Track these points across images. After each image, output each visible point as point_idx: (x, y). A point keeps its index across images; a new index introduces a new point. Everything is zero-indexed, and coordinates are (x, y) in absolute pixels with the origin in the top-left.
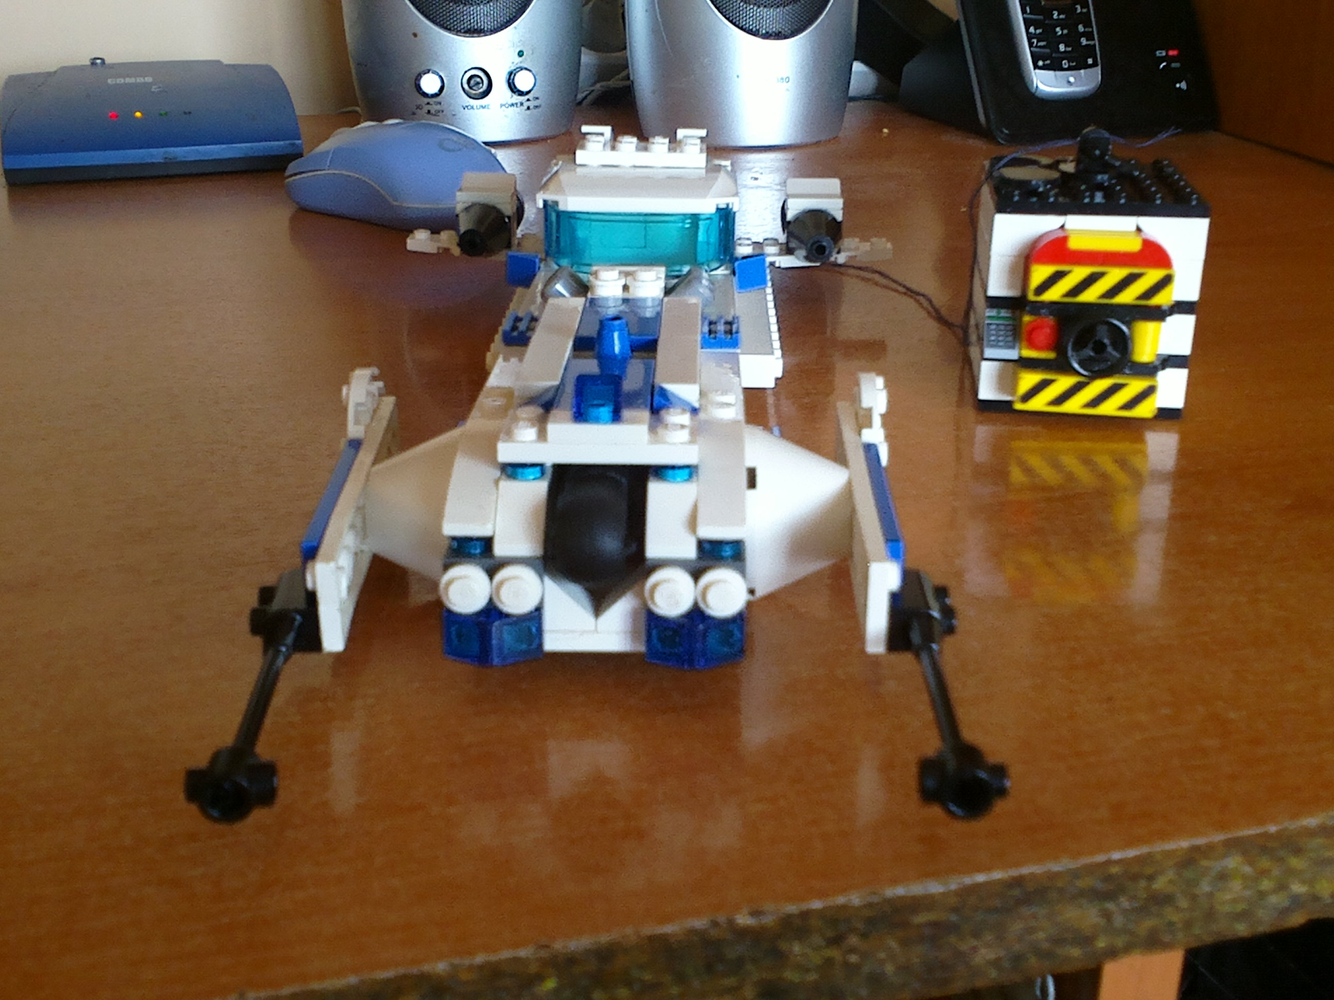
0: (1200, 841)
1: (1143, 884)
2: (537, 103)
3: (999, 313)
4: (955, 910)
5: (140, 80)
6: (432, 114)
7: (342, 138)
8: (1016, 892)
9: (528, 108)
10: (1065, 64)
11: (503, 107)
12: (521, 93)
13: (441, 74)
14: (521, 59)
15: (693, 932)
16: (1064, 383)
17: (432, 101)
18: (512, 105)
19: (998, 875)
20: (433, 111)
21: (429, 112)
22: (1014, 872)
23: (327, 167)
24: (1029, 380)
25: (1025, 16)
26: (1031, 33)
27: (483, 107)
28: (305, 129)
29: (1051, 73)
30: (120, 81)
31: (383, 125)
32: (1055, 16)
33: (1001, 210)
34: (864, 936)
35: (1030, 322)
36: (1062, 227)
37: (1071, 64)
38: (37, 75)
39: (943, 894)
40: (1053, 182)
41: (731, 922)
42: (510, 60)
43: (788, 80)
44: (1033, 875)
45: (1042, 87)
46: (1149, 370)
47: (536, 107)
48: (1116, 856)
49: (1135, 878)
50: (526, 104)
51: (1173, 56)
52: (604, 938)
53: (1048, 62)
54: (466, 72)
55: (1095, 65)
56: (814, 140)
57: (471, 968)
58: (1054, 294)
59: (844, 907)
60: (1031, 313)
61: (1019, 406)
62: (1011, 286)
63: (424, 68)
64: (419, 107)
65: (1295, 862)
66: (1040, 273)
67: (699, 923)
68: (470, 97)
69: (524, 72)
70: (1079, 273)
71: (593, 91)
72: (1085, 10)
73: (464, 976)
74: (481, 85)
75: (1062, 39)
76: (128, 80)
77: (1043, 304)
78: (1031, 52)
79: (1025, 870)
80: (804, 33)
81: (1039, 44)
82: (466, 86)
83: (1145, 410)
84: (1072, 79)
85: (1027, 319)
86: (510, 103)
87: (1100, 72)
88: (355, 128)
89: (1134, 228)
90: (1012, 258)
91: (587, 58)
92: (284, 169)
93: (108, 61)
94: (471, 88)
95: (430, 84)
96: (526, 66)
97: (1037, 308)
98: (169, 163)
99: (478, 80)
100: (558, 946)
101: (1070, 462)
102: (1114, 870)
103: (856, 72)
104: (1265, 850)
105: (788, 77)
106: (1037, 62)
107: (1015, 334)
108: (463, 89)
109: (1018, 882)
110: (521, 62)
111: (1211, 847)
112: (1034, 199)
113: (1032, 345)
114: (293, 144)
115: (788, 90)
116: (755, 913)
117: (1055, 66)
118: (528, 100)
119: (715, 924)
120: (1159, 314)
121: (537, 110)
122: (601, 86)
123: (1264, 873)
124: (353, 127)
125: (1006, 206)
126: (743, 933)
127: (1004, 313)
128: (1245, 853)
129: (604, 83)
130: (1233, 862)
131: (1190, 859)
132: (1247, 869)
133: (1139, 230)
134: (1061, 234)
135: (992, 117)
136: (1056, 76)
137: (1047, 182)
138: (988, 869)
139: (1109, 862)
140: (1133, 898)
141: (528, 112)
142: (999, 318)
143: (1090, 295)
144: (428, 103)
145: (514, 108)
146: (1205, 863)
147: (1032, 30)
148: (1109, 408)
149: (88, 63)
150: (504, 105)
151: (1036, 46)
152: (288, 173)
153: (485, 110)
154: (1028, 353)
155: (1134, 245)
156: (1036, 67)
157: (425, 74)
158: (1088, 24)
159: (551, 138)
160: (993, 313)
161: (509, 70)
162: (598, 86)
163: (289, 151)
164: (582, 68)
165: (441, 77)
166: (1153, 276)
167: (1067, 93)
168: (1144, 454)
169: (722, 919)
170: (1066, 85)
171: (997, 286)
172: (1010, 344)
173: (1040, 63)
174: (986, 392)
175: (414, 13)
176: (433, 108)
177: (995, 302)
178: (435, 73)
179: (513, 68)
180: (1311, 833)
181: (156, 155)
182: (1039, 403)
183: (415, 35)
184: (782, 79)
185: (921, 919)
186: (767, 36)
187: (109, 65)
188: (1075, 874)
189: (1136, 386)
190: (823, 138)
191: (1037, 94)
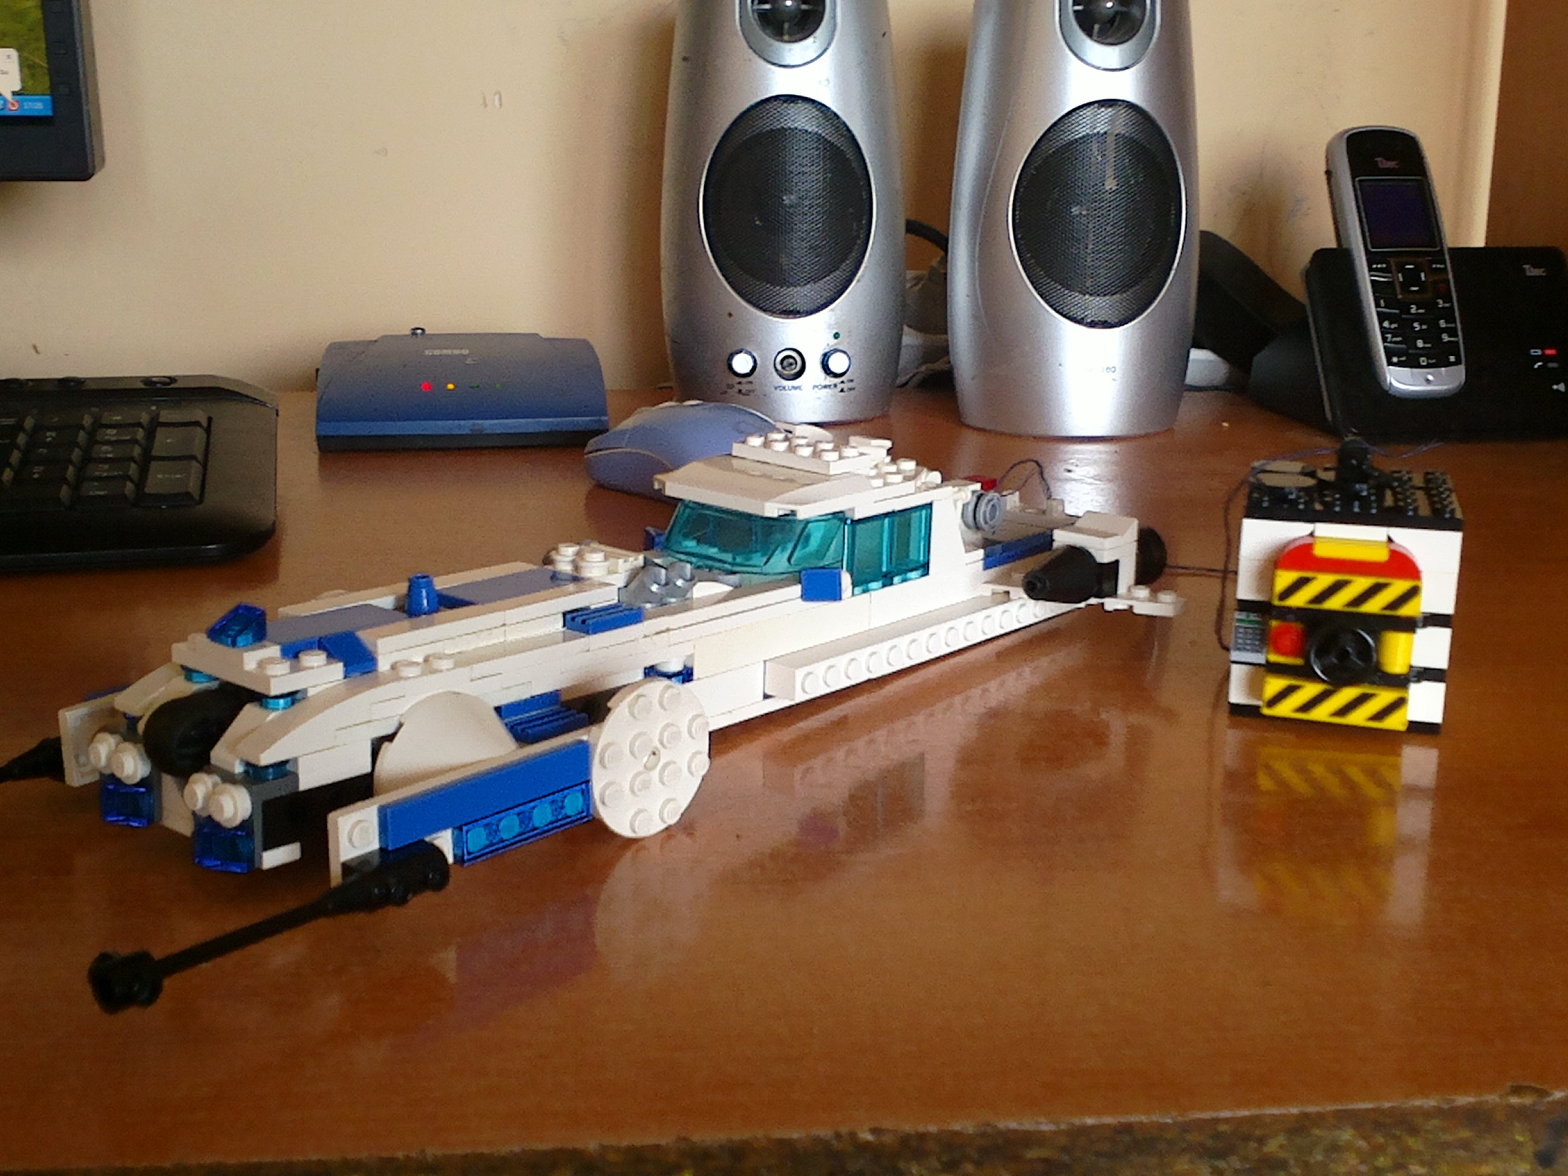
0: (1312, 1109)
1: (1253, 1145)
2: (851, 385)
3: (1248, 616)
4: (1064, 1149)
5: (456, 352)
6: (744, 394)
7: (644, 416)
8: (1127, 1138)
9: (842, 391)
10: (1423, 361)
11: (816, 389)
12: (836, 375)
13: (755, 354)
14: (836, 341)
15: (817, 1140)
16: (1311, 690)
17: (744, 380)
18: (825, 387)
19: (1108, 1120)
20: (743, 391)
21: (740, 391)
22: (1123, 1119)
23: (624, 445)
24: (1274, 685)
25: (1379, 309)
26: (1385, 328)
27: (795, 388)
28: (613, 404)
29: (1406, 370)
30: (437, 352)
31: (684, 406)
32: (1413, 311)
33: (1250, 515)
34: (978, 1164)
35: (1278, 628)
36: (1312, 535)
37: (1430, 361)
38: (357, 343)
39: (1055, 1132)
40: (1306, 490)
41: (853, 1135)
42: (826, 341)
43: (1113, 369)
44: (1141, 1123)
45: (1395, 384)
46: (1401, 682)
47: (851, 389)
48: (1225, 1114)
49: (1246, 1138)
50: (840, 386)
51: (1549, 356)
52: (737, 1136)
53: (1403, 359)
54: (779, 353)
55: (1457, 363)
56: (1143, 432)
57: (618, 1150)
58: (1299, 600)
59: (957, 1134)
60: (1277, 618)
61: (1266, 711)
62: (1259, 590)
63: (739, 348)
64: (731, 387)
65: (1411, 1142)
66: (1285, 578)
67: (824, 1132)
68: (784, 378)
69: (838, 354)
70: (1323, 581)
71: (917, 373)
72: (1447, 305)
73: (612, 1157)
74: (793, 366)
75: (1421, 335)
76: (445, 352)
77: (1289, 609)
78: (1385, 347)
79: (1133, 1119)
80: (1133, 323)
81: (1395, 339)
82: (779, 367)
83: (1395, 722)
84: (1430, 377)
85: (1274, 623)
86: (823, 384)
87: (1464, 371)
88: (657, 407)
89: (1385, 539)
90: (1262, 562)
91: (910, 339)
92: (584, 445)
93: (427, 332)
94: (783, 368)
95: (742, 363)
96: (841, 348)
97: (1286, 613)
98: (475, 435)
99: (791, 360)
100: (696, 1138)
101: (1318, 770)
102: (1223, 1128)
103: (1193, 360)
104: (1378, 1126)
105: (1114, 367)
106: (1391, 358)
107: (1263, 639)
108: (776, 370)
109: (1128, 1128)
110: (836, 344)
111: (1321, 1116)
112: (1286, 506)
113: (1279, 651)
114: (600, 421)
115: (1114, 380)
116: (874, 1131)
117: (1411, 363)
118: (842, 382)
119: (838, 1136)
120: (1409, 625)
121: (852, 392)
122: (927, 370)
123: (1380, 1149)
124: (654, 405)
125: (1257, 512)
126: (863, 1148)
127: (1253, 617)
128: (1357, 1127)
129: (930, 365)
130: (1346, 1135)
131: (1300, 1126)
132: (1362, 1143)
133: (1390, 540)
134: (1309, 540)
135: (1339, 412)
136: (1412, 374)
137: (1301, 489)
138: (1098, 1113)
139: (1217, 1121)
140: (1245, 1159)
141: (842, 394)
142: (1250, 622)
143: (1336, 603)
144: (740, 383)
145: (827, 390)
146: (1317, 1132)
147: (1386, 324)
148: (1359, 717)
149: (408, 332)
150: (817, 387)
151: (1391, 342)
152: (586, 450)
153: (798, 391)
154: (1274, 658)
155: (1381, 555)
156: (1390, 363)
157: (737, 353)
158: (1451, 319)
159: (865, 421)
160: (1242, 616)
161: (822, 352)
162: (923, 368)
163: (596, 427)
164: (903, 351)
165: (753, 357)
166: (1399, 587)
167: (1423, 392)
168: (1396, 768)
169: (844, 1130)
170: (1425, 383)
171: (1245, 590)
172: (1258, 648)
173: (1395, 360)
174: (1237, 695)
175: (729, 292)
176: (745, 388)
177: (1245, 606)
178: (750, 354)
179: (826, 351)
180: (1428, 1114)
181: (464, 427)
182: (1285, 709)
183: (730, 315)
184: (1108, 368)
185: (1032, 1154)
186: (1092, 325)
187: (429, 335)
188: (1186, 1128)
189: (1385, 697)
190: (1152, 431)
191: (1390, 392)
